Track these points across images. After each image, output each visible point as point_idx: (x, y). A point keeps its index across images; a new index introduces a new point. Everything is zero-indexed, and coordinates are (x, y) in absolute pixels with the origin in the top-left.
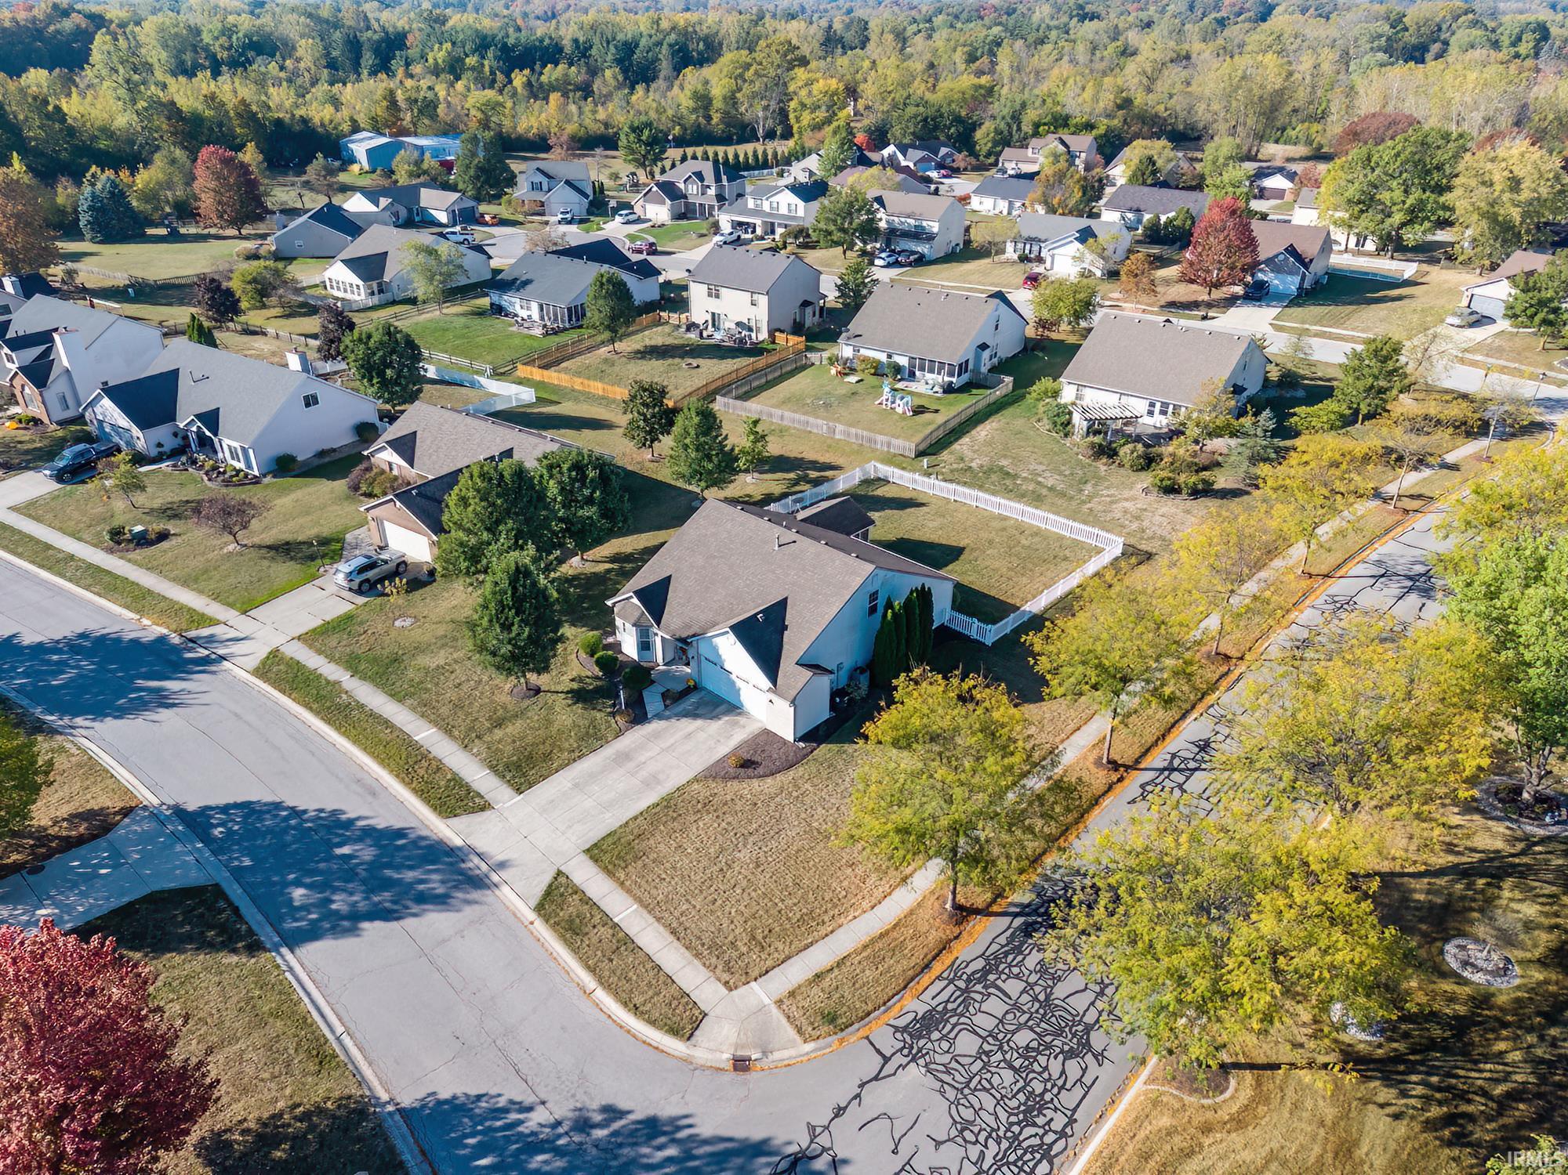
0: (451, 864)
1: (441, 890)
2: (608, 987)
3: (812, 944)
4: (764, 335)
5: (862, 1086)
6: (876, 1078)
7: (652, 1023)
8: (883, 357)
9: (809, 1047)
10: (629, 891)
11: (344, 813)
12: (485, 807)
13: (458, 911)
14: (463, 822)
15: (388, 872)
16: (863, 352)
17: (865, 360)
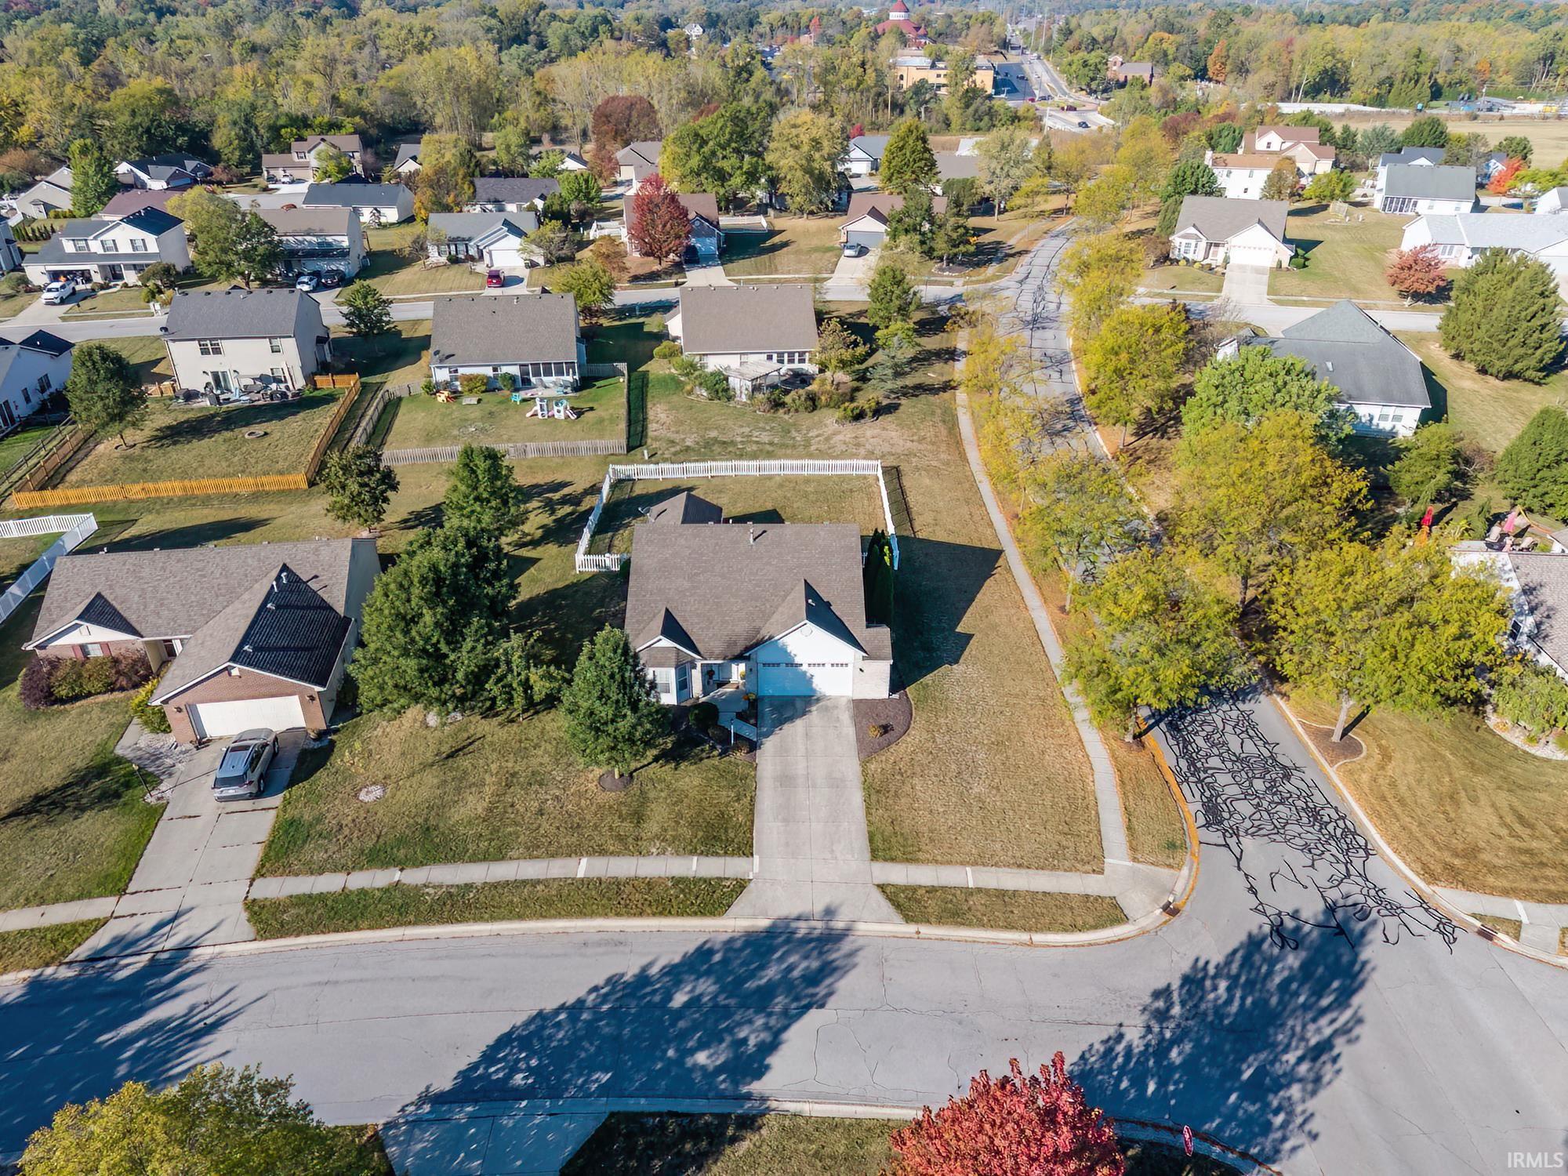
0: (788, 941)
1: (815, 964)
2: (1038, 930)
3: (1097, 813)
4: (300, 383)
5: (1239, 868)
6: (1239, 860)
7: (1095, 927)
8: (488, 372)
9: (1185, 871)
10: (950, 863)
11: (623, 975)
12: (741, 885)
13: (855, 966)
14: (740, 905)
15: (751, 985)
16: (461, 371)
17: (470, 379)
